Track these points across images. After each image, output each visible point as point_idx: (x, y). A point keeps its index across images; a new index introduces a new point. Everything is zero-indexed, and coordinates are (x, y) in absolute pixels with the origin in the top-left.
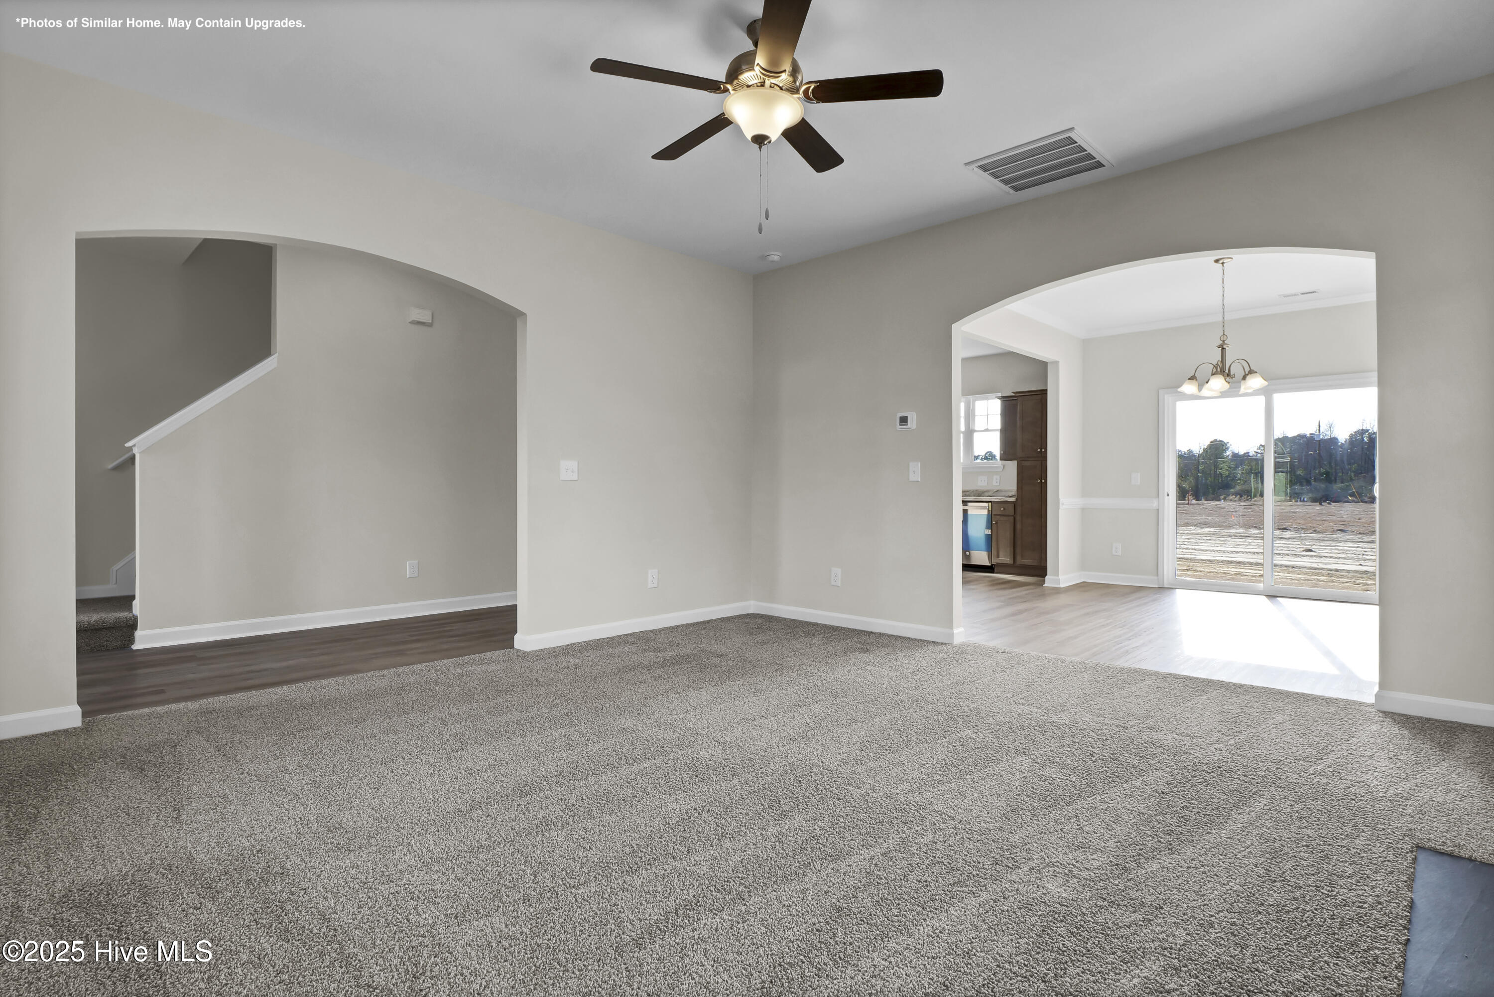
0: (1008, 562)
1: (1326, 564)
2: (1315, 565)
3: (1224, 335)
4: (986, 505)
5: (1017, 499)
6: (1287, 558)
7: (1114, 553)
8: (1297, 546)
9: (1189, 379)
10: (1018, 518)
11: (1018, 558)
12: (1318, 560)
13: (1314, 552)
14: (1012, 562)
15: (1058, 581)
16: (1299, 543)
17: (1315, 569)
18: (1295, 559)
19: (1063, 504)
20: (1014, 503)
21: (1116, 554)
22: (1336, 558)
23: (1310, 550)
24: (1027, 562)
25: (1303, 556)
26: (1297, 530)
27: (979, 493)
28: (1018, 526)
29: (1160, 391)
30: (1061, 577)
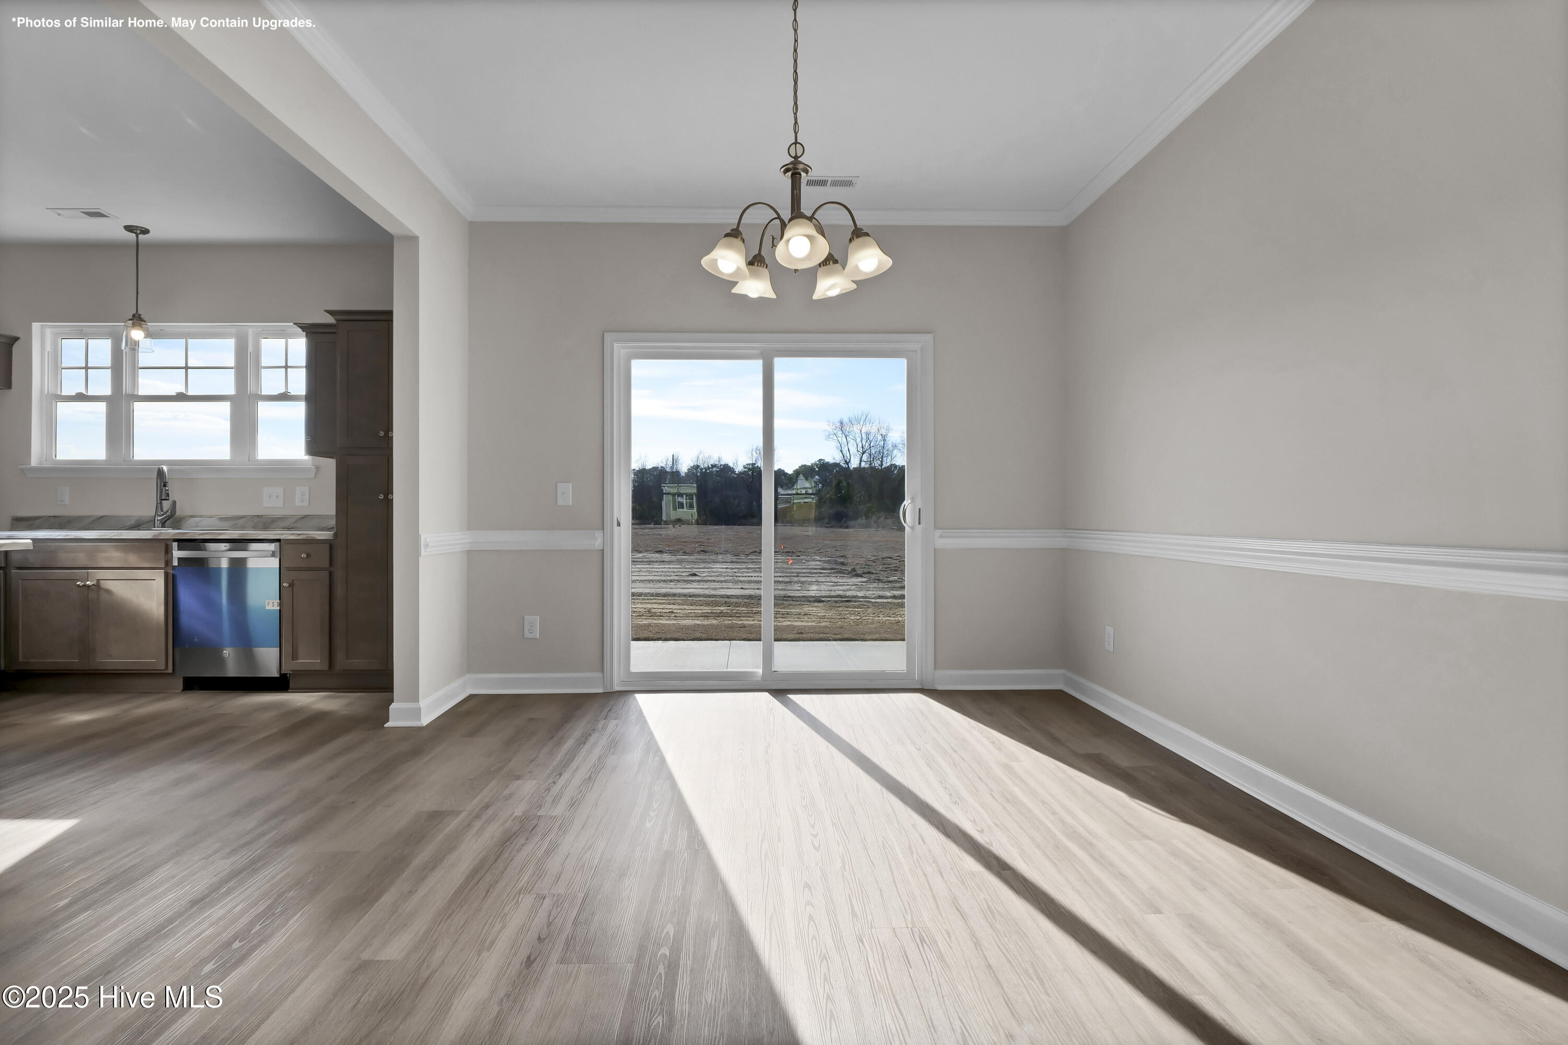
0: (318, 668)
1: (715, 589)
2: (707, 592)
3: (796, 143)
4: (272, 547)
5: (336, 535)
6: (680, 585)
7: (527, 635)
8: (683, 571)
9: (727, 235)
10: (339, 574)
11: (340, 656)
12: (706, 585)
13: (698, 576)
14: (325, 667)
15: (417, 713)
16: (680, 566)
17: (710, 596)
18: (687, 586)
19: (427, 545)
20: (331, 545)
21: (530, 636)
22: (718, 582)
23: (695, 575)
24: (358, 663)
25: (692, 581)
26: (671, 552)
27: (266, 522)
28: (339, 590)
29: (606, 335)
30: (423, 703)
